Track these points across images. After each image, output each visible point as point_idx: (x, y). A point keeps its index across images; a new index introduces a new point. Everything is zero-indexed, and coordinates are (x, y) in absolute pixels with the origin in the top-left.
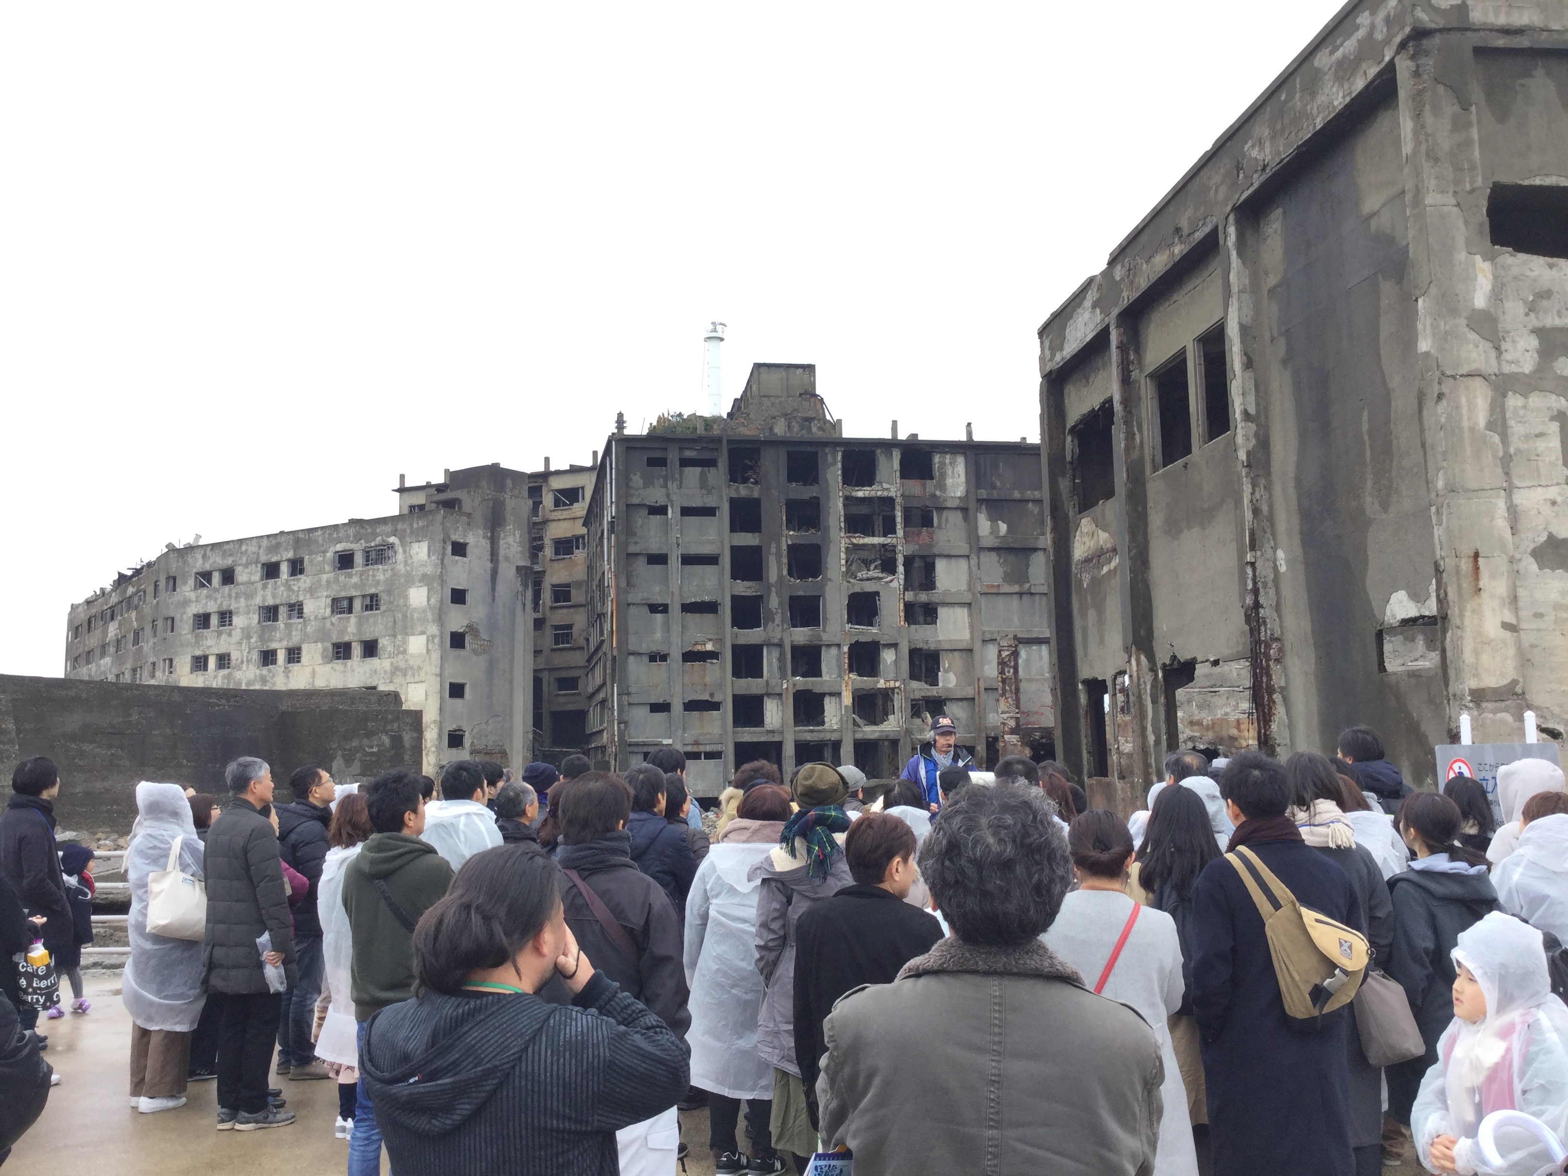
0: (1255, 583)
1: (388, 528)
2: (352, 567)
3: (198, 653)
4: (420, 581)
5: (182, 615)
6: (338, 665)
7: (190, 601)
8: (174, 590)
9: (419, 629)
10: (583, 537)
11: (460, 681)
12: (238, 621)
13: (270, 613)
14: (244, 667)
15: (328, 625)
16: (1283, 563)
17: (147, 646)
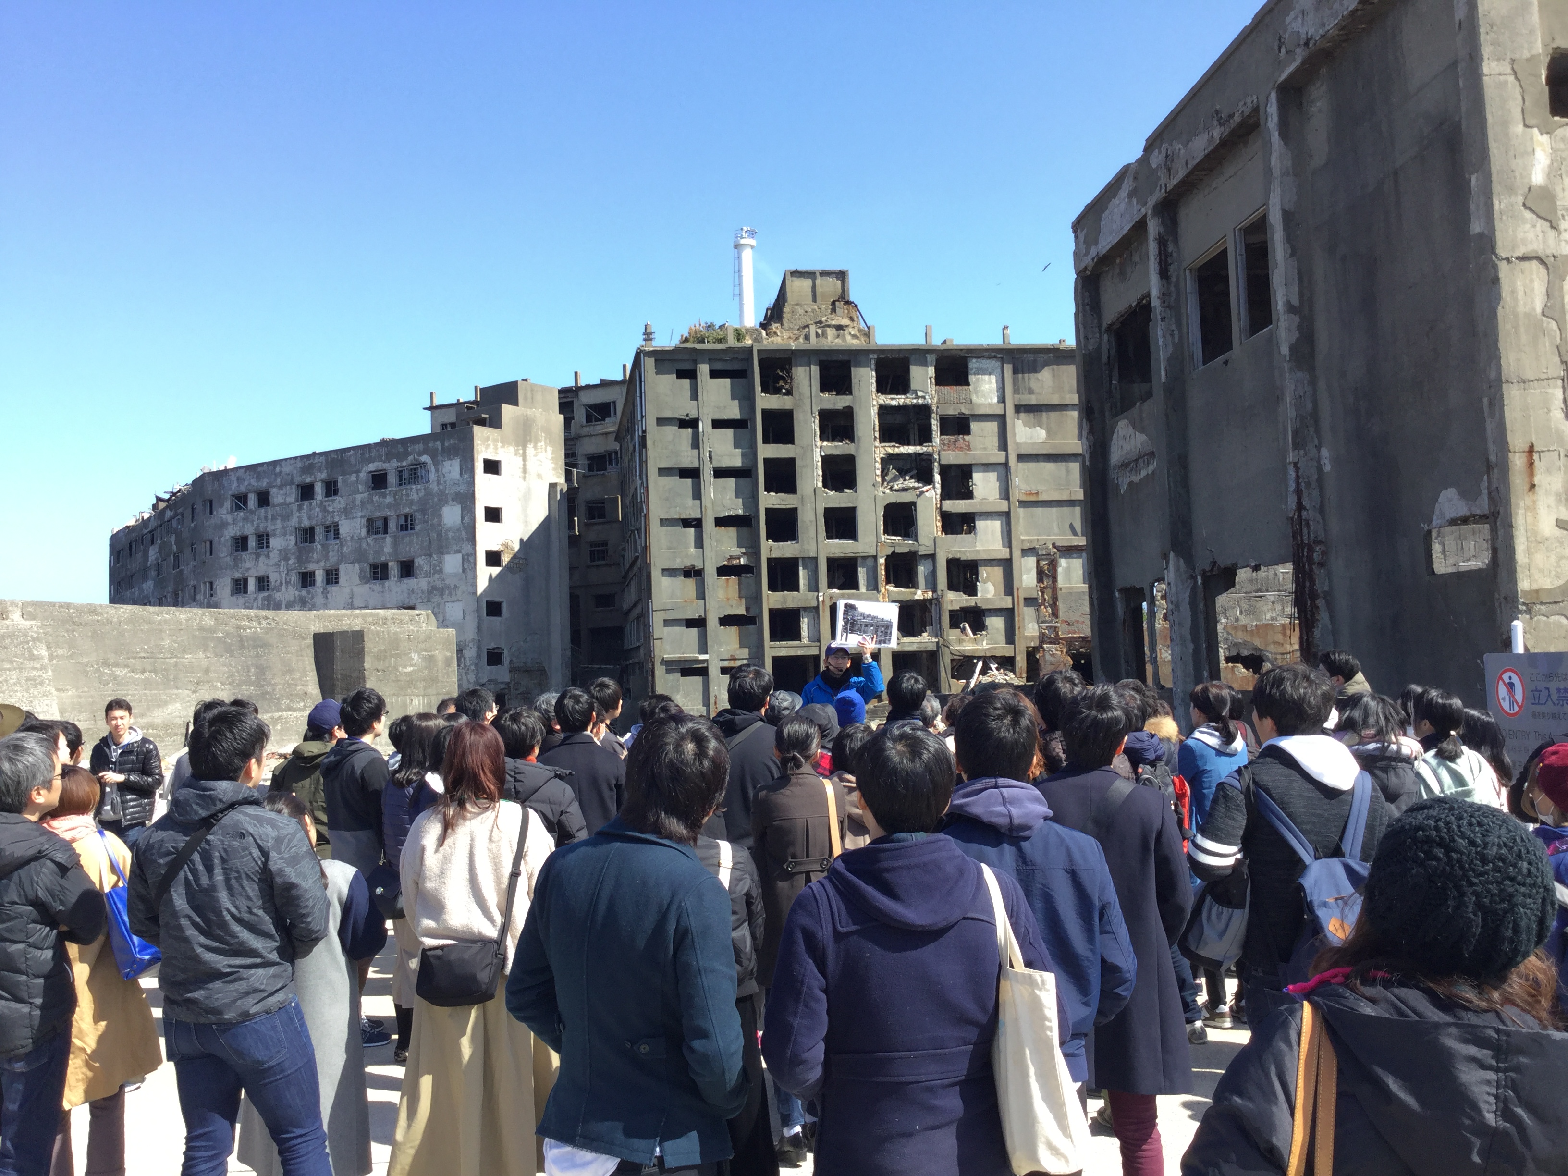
0: (1298, 484)
1: (420, 447)
2: (386, 487)
3: (238, 575)
4: (453, 500)
5: (220, 537)
6: (377, 586)
7: (228, 524)
8: (211, 513)
9: (455, 548)
10: (616, 452)
11: (497, 599)
12: (275, 543)
13: (307, 535)
14: (284, 587)
15: (364, 545)
16: (1327, 461)
17: (186, 569)
